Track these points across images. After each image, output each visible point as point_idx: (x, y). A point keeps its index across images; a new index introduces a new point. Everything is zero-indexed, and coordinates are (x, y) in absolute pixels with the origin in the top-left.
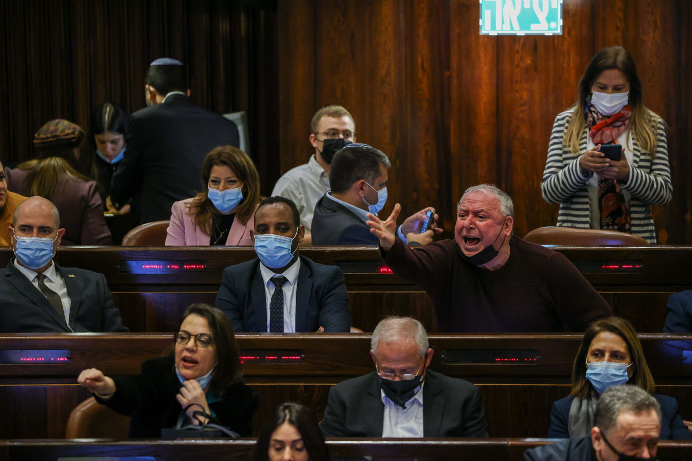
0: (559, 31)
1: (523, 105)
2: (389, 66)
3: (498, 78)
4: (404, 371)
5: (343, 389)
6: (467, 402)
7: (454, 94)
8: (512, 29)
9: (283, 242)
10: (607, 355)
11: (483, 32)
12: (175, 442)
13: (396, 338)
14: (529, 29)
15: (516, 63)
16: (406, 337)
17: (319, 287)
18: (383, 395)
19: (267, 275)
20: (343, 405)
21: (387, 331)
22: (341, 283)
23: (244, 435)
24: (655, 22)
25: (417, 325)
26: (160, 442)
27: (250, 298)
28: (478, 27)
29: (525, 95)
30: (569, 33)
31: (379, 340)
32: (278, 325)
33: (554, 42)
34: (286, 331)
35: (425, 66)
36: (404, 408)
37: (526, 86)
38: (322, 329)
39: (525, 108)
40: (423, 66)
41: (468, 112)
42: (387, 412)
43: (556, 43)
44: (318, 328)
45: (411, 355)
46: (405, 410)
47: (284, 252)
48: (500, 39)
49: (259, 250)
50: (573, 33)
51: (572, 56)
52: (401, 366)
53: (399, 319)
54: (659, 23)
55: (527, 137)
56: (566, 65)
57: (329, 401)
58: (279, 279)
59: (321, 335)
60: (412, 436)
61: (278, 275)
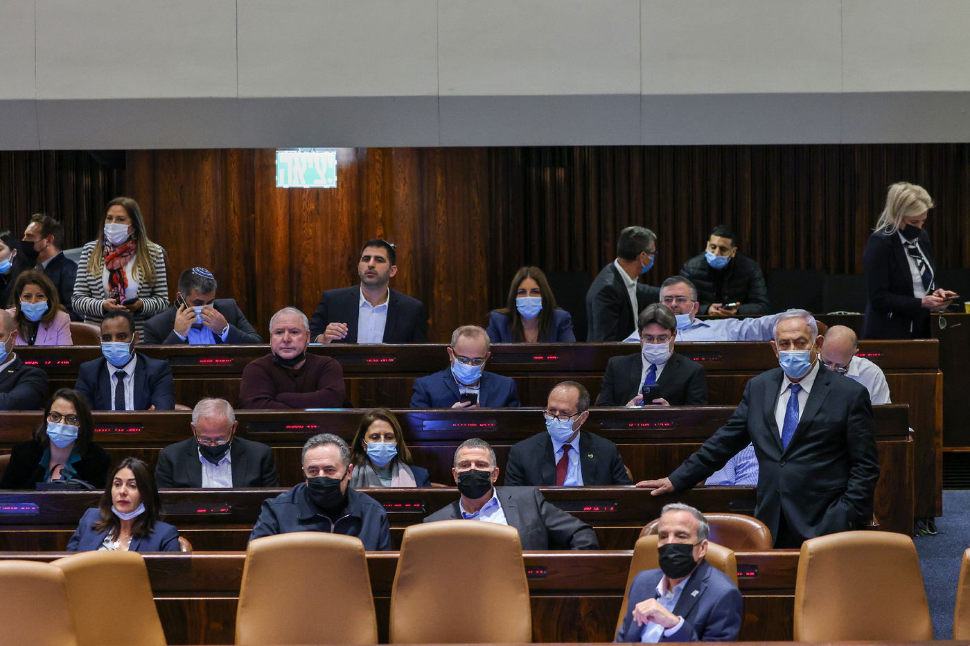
0: (334, 185)
1: (308, 239)
2: (210, 211)
3: (290, 220)
4: (218, 439)
5: (171, 451)
6: (263, 460)
7: (258, 231)
8: (300, 183)
9: (122, 346)
10: (382, 437)
11: (278, 185)
12: (47, 492)
13: (212, 414)
14: (313, 183)
15: (303, 208)
16: (220, 413)
17: (151, 377)
18: (200, 455)
19: (112, 370)
20: (170, 464)
21: (205, 409)
22: (168, 373)
23: (98, 487)
24: (405, 178)
25: (226, 404)
26: (35, 492)
27: (99, 387)
28: (275, 182)
29: (311, 232)
30: (342, 186)
31: (199, 417)
32: (121, 405)
33: (331, 193)
34: (127, 409)
35: (236, 210)
36: (217, 464)
37: (311, 225)
38: (153, 407)
39: (311, 241)
40: (234, 210)
41: (268, 245)
42: (204, 468)
43: (333, 194)
44: (150, 406)
45: (223, 427)
46: (218, 467)
47: (125, 354)
48: (291, 190)
49: (106, 354)
50: (345, 186)
51: (344, 203)
52: (216, 435)
53: (213, 400)
54: (407, 179)
55: (312, 263)
56: (340, 210)
57: (159, 460)
58: (120, 373)
59: (153, 411)
60: (224, 487)
61: (120, 370)
